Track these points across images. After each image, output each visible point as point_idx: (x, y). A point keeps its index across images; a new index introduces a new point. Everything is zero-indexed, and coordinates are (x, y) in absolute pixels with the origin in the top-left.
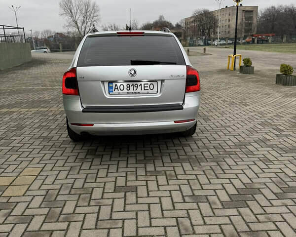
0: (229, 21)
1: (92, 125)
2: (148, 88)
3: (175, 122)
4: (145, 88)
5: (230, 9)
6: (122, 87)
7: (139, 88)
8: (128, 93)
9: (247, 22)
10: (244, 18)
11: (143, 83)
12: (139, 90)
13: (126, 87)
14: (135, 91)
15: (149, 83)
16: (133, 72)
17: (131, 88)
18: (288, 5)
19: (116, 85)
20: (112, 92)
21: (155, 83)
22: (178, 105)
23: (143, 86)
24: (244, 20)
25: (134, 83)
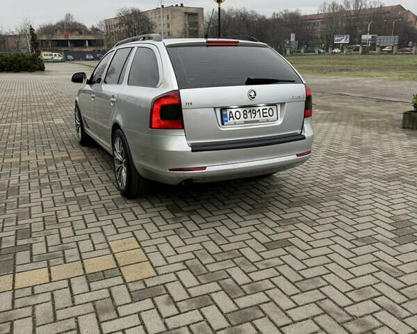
0: (168, 26)
1: (205, 168)
2: (267, 114)
3: (298, 155)
4: (265, 115)
5: (168, 10)
6: (238, 114)
7: (258, 114)
8: (246, 122)
9: (191, 28)
10: (187, 23)
11: (261, 108)
12: (257, 117)
13: (242, 115)
14: (253, 119)
15: (268, 108)
16: (253, 94)
17: (249, 115)
18: (239, 9)
19: (231, 112)
20: (227, 121)
21: (274, 108)
22: (296, 135)
23: (261, 111)
24: (188, 26)
25: (252, 109)
